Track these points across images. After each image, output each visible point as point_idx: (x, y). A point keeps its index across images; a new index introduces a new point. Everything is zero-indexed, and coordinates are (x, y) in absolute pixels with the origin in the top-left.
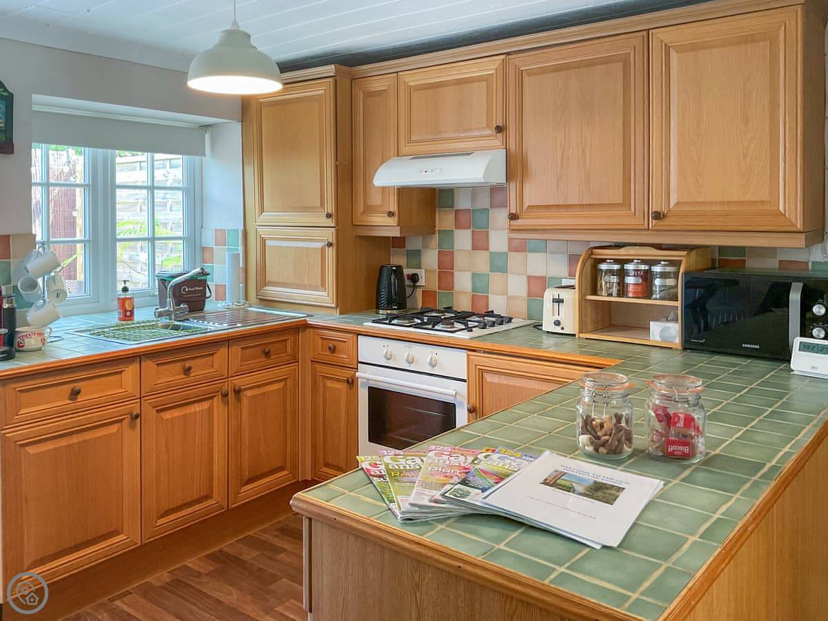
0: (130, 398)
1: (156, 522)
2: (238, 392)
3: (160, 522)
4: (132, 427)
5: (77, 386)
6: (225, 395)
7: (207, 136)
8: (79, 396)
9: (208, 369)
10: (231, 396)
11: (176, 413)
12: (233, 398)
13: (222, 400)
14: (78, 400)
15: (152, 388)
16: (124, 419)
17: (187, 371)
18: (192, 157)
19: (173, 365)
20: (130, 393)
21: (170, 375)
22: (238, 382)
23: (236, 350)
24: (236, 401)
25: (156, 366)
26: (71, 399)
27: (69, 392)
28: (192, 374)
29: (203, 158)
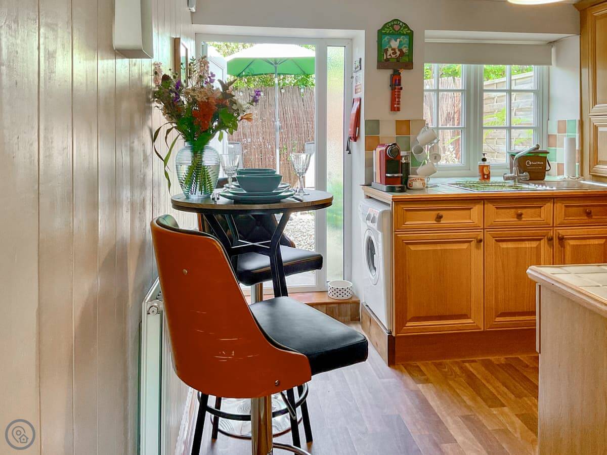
0: (476, 228)
1: (495, 319)
2: (561, 239)
3: (498, 319)
4: (478, 247)
5: (441, 213)
6: (550, 239)
7: (553, 50)
8: (442, 219)
9: (536, 217)
10: (556, 242)
11: (510, 245)
12: (557, 243)
13: (548, 243)
14: (441, 222)
15: (492, 224)
16: (472, 241)
17: (519, 216)
18: (541, 66)
19: (508, 210)
20: (476, 224)
21: (506, 217)
22: (562, 232)
23: (560, 207)
24: (559, 246)
25: (495, 209)
26: (436, 221)
27: (436, 216)
28: (523, 219)
29: (551, 66)
